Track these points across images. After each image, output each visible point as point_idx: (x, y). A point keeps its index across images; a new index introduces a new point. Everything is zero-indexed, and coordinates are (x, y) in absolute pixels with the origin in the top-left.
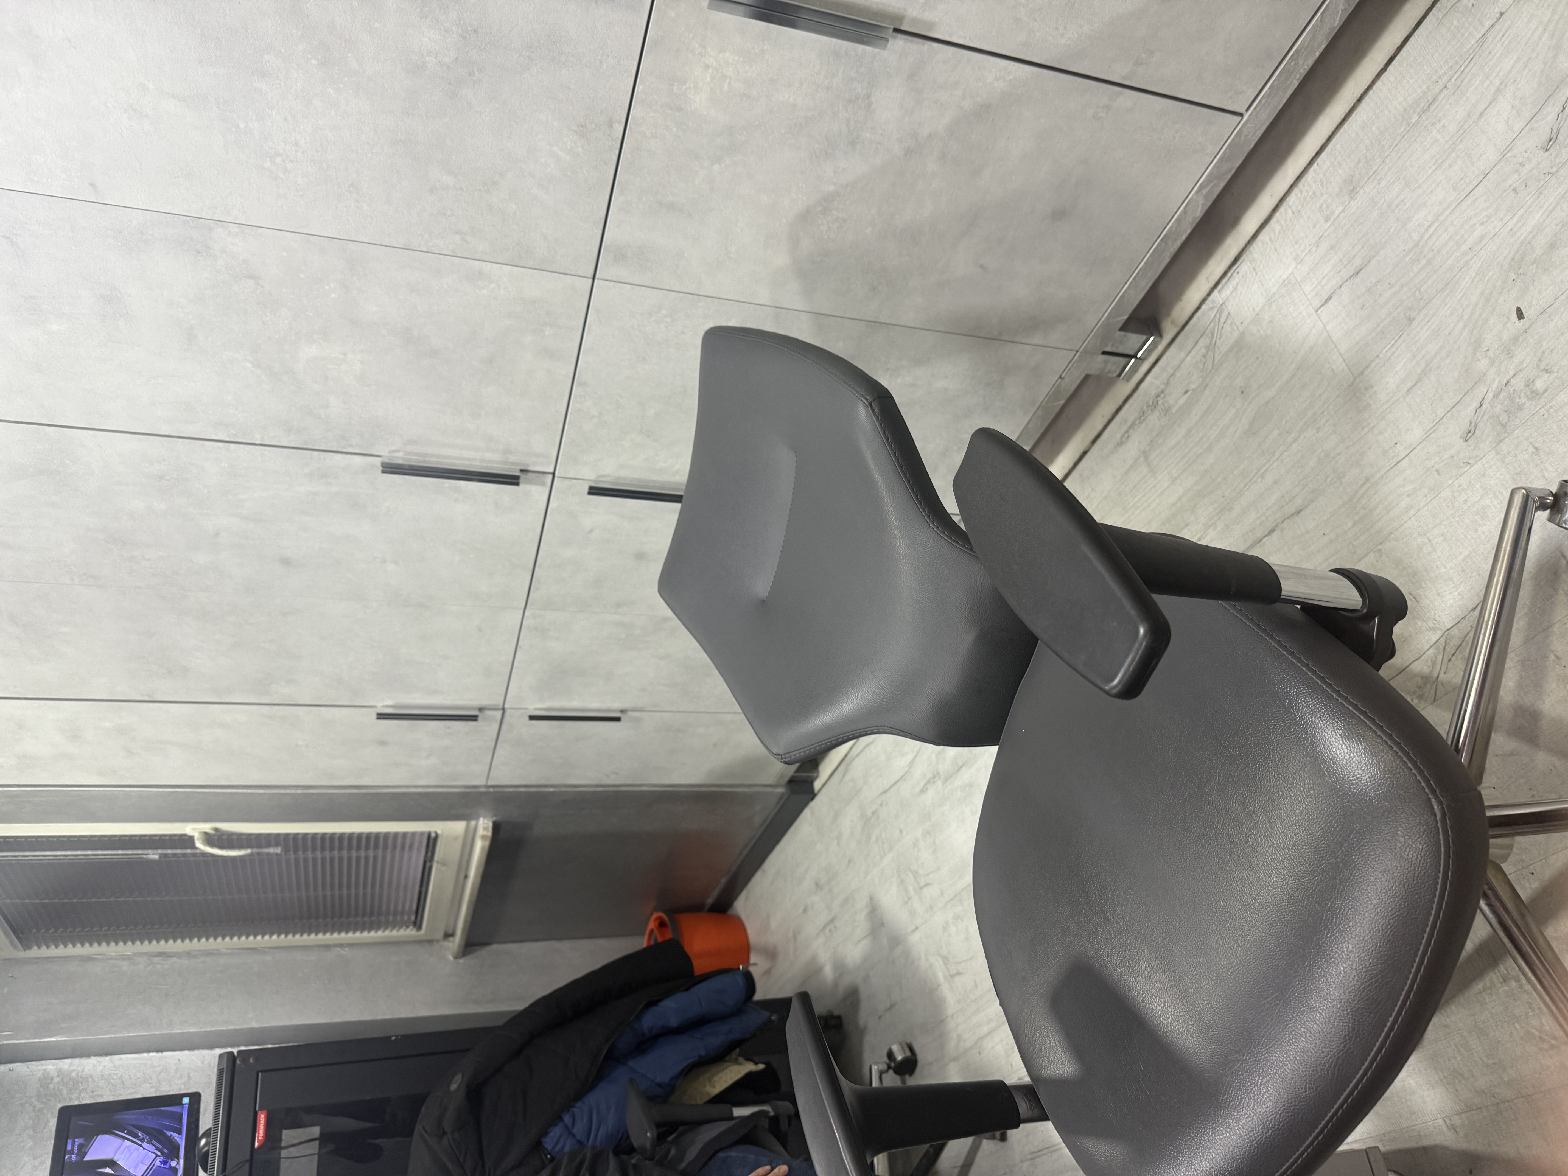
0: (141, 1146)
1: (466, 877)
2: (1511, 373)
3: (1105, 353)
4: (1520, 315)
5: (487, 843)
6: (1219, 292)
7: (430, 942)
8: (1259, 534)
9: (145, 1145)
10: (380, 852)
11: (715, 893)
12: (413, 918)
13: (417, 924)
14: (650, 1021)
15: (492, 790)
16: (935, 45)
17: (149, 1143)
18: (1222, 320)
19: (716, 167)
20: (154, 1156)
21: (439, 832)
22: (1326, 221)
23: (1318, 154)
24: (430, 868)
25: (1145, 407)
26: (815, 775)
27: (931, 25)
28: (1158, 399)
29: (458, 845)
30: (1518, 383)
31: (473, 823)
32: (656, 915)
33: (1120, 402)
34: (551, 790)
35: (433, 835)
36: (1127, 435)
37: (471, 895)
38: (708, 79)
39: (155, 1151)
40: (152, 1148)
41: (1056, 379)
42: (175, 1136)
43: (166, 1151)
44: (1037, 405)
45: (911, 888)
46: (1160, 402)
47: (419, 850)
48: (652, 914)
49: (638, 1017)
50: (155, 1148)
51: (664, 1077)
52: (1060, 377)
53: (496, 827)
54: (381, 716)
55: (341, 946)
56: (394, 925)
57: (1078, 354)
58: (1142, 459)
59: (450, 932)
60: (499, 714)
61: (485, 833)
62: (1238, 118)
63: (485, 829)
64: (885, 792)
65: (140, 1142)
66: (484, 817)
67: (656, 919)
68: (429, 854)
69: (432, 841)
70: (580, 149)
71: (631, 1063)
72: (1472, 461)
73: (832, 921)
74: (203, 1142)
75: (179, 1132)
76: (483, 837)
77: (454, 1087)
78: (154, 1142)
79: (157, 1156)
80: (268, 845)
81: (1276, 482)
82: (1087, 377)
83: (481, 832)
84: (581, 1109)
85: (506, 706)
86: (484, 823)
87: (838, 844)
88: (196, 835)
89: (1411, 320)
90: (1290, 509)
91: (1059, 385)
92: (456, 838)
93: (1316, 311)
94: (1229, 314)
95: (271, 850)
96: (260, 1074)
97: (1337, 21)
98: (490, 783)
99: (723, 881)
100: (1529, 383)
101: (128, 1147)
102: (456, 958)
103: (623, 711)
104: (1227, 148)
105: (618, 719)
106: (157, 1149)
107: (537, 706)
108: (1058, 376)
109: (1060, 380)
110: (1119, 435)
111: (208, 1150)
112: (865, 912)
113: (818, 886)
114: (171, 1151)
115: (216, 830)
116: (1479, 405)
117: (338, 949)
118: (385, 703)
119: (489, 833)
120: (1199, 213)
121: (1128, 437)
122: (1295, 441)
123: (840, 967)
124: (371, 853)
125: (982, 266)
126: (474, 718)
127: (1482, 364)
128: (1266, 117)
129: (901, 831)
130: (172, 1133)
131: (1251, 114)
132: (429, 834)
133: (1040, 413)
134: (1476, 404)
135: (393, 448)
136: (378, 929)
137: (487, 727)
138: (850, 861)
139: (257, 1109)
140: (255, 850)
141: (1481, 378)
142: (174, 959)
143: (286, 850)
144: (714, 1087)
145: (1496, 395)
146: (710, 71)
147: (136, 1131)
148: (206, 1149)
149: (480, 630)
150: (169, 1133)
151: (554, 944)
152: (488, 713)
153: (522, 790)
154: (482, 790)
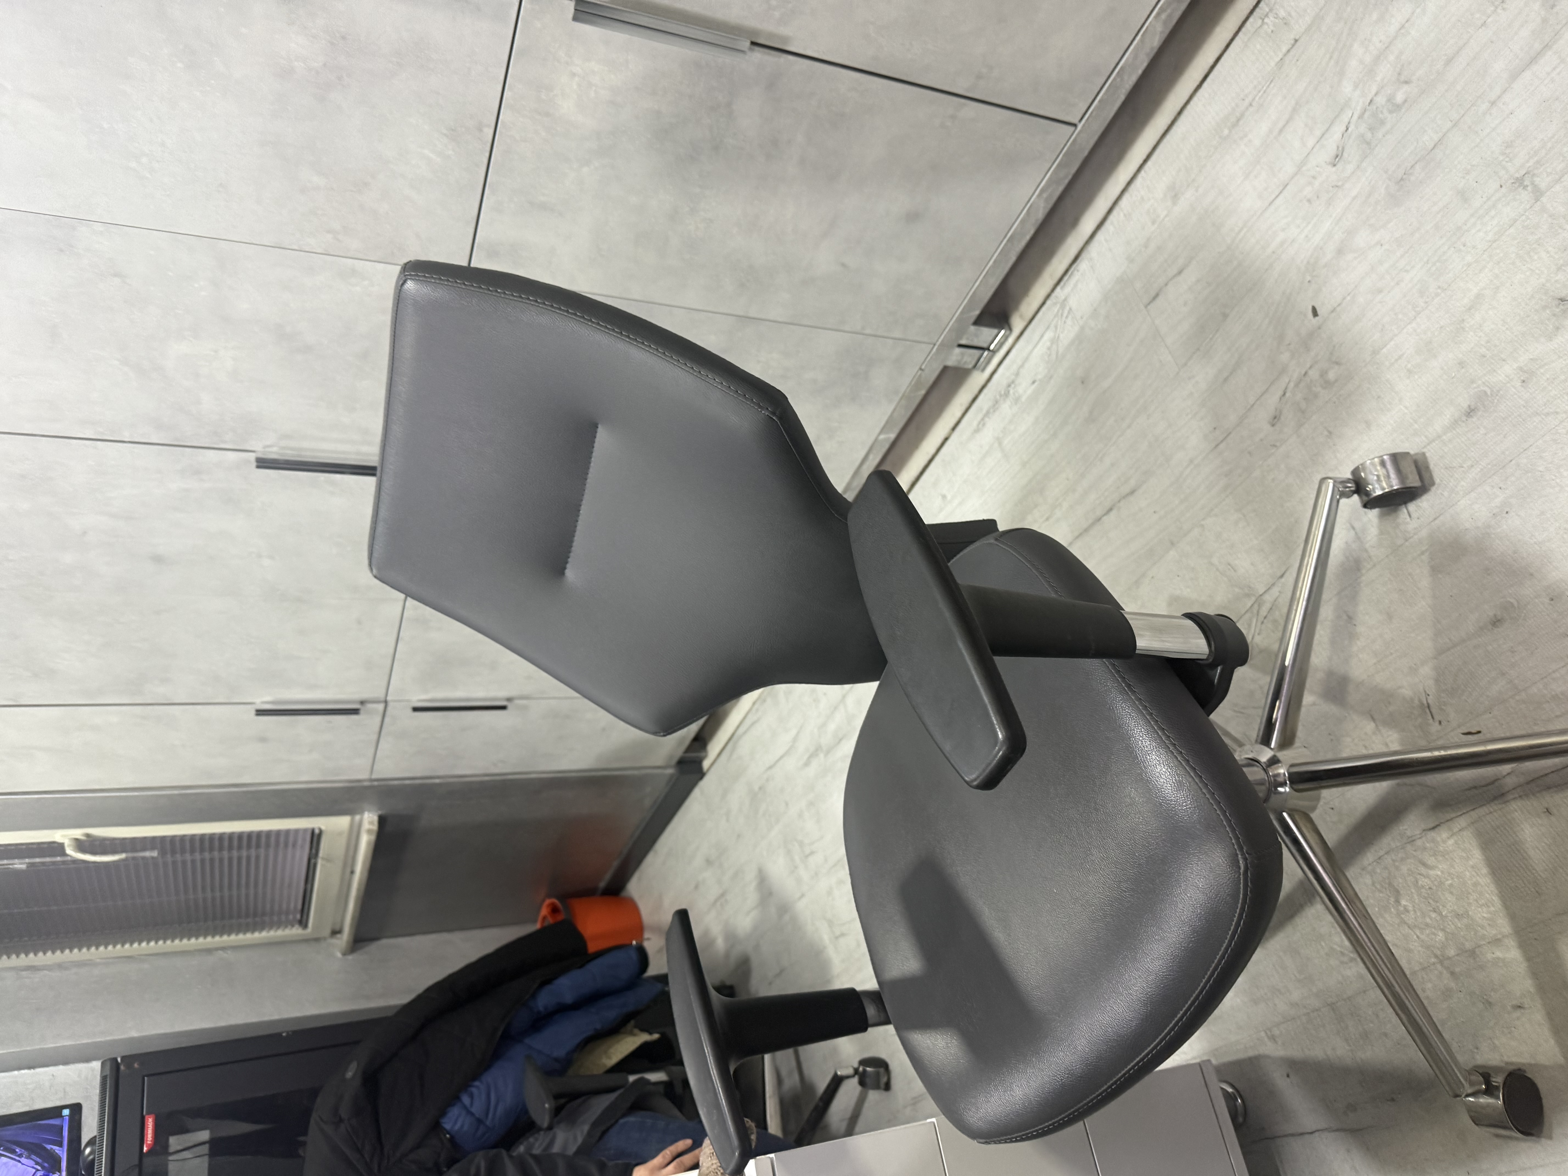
0: (19, 1161)
1: (352, 872)
2: (1308, 366)
3: (960, 346)
4: (1315, 313)
5: (373, 837)
6: (1062, 288)
7: (317, 940)
9: (23, 1160)
10: (262, 851)
11: (608, 877)
12: (298, 916)
13: (303, 923)
15: (376, 783)
16: (791, 58)
17: (28, 1157)
18: (1065, 315)
20: (34, 1170)
21: (323, 828)
22: (1154, 223)
23: (1145, 161)
24: (315, 865)
25: (998, 397)
26: (703, 754)
28: (1009, 389)
29: (343, 841)
30: (1314, 374)
31: (357, 817)
32: (548, 901)
33: (976, 391)
34: (437, 781)
35: (317, 831)
36: (982, 423)
37: (358, 890)
39: (35, 1166)
40: (32, 1163)
41: (917, 370)
42: (56, 1148)
43: (46, 1165)
44: (900, 395)
45: (797, 858)
46: (1011, 392)
47: (302, 847)
48: (544, 901)
50: (34, 1163)
52: (921, 368)
53: (382, 820)
54: (260, 712)
55: (223, 949)
56: (279, 925)
57: (936, 347)
58: (996, 445)
59: (337, 928)
60: (381, 707)
61: (371, 827)
62: (1072, 129)
63: (371, 823)
64: (771, 767)
65: (17, 1158)
66: (369, 811)
67: (549, 905)
68: (314, 851)
69: (315, 837)
70: (450, 152)
72: (1278, 444)
73: (722, 895)
74: (88, 1151)
75: (60, 1144)
76: (369, 831)
78: (33, 1157)
79: (38, 1170)
80: (144, 849)
81: (1113, 465)
82: (945, 369)
83: (366, 826)
85: (389, 698)
86: (369, 817)
87: (728, 820)
88: (67, 842)
89: (1225, 316)
90: (1126, 489)
91: (920, 376)
92: (340, 834)
93: (1146, 307)
94: (1070, 309)
95: (147, 854)
96: (146, 1078)
97: (1156, 42)
98: (374, 776)
99: (615, 864)
100: (1323, 374)
102: (344, 954)
103: (507, 699)
104: (1064, 156)
105: (503, 708)
106: (37, 1163)
107: (420, 698)
108: (918, 367)
109: (920, 371)
110: (975, 423)
111: (93, 1160)
112: (754, 883)
113: (709, 862)
114: (53, 1164)
115: (88, 835)
116: (1283, 393)
117: (220, 952)
118: (265, 698)
119: (375, 827)
121: (984, 425)
123: (731, 938)
124: (253, 852)
125: (843, 265)
126: (355, 712)
127: (1285, 357)
128: (1097, 129)
129: (787, 804)
130: (51, 1146)
131: (1084, 125)
132: (313, 831)
133: (902, 401)
134: (1280, 393)
135: (268, 443)
136: (262, 929)
137: (370, 720)
138: (739, 836)
139: (144, 1113)
140: (130, 855)
141: (1284, 370)
142: (46, 972)
143: (163, 853)
144: (608, 1059)
145: (1297, 385)
146: (577, 79)
147: (14, 1147)
148: (91, 1157)
149: (359, 622)
150: (49, 1147)
151: (445, 936)
152: (370, 706)
153: (407, 782)
154: (366, 784)
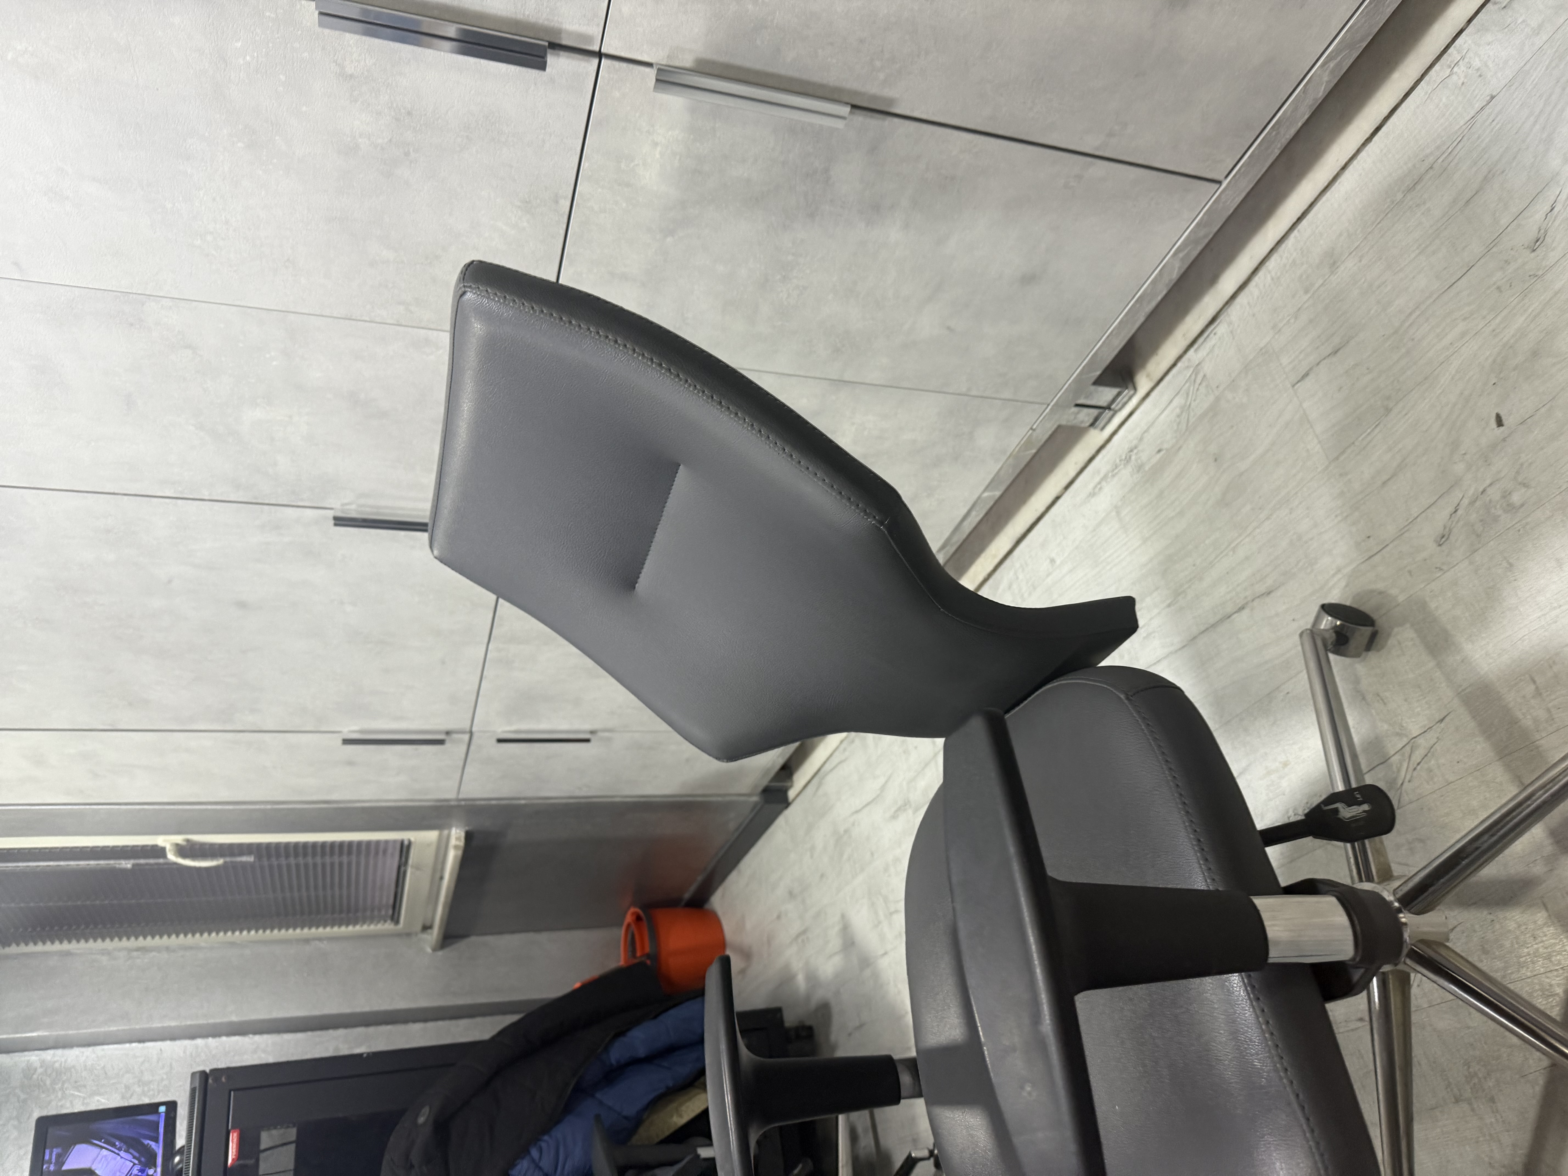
0: (118, 1154)
1: (442, 878)
2: (1488, 482)
3: (1077, 405)
4: (1499, 422)
5: (460, 853)
6: (1196, 350)
7: (408, 935)
8: (1229, 609)
9: (122, 1153)
10: (354, 858)
11: (693, 888)
12: (390, 912)
13: (395, 918)
14: (617, 1053)
15: (463, 803)
16: (896, 120)
17: (127, 1151)
18: (1198, 381)
19: (669, 240)
20: (132, 1164)
21: (412, 839)
22: (1306, 292)
23: (1300, 219)
24: (405, 873)
25: (1118, 461)
26: (789, 784)
27: (891, 101)
28: (1131, 453)
29: (432, 850)
30: (1494, 494)
31: (446, 832)
32: (633, 910)
33: (1093, 451)
34: (523, 802)
35: (406, 843)
36: (1099, 486)
37: (447, 897)
38: (658, 156)
39: (133, 1160)
40: (129, 1157)
41: (1027, 430)
42: (153, 1144)
43: (143, 1159)
44: (1008, 454)
45: (881, 913)
46: (1133, 458)
47: (393, 855)
48: (629, 908)
49: (606, 1049)
50: (132, 1157)
51: (631, 1110)
52: (1031, 429)
53: (469, 836)
54: (347, 742)
55: (320, 939)
56: (372, 920)
57: (1050, 407)
58: (1114, 513)
59: (428, 924)
60: (466, 737)
61: (458, 843)
62: (1216, 186)
63: (458, 839)
64: (857, 812)
65: (117, 1151)
66: (457, 827)
67: (633, 914)
68: (403, 859)
69: (404, 849)
70: (525, 224)
71: (598, 1095)
72: (1445, 568)
73: (804, 932)
74: (177, 1159)
75: (156, 1140)
76: (456, 847)
77: (421, 1120)
78: (131, 1151)
79: (134, 1164)
80: (241, 854)
81: (1247, 558)
82: (1059, 427)
83: (453, 842)
84: (547, 1142)
85: (474, 729)
86: (456, 833)
87: (812, 857)
88: (168, 847)
89: (1388, 410)
90: (1261, 588)
91: (1031, 435)
92: (429, 845)
93: (1293, 386)
94: (1205, 376)
95: (244, 859)
96: (232, 1093)
97: (1321, 92)
98: (461, 796)
99: (700, 878)
100: (1506, 495)
101: (106, 1156)
102: (435, 950)
103: (592, 732)
104: (1204, 214)
105: (587, 741)
106: (134, 1157)
107: (505, 729)
108: (1029, 427)
109: (1031, 431)
110: (1091, 486)
111: (182, 1168)
112: (837, 928)
113: (791, 895)
114: (149, 1159)
115: (188, 841)
116: (1454, 510)
117: (317, 942)
118: (352, 728)
119: (462, 843)
120: (1175, 275)
121: (1101, 489)
122: (1268, 518)
123: (812, 978)
124: (345, 859)
125: (949, 328)
126: (441, 742)
127: (1460, 468)
128: (1246, 185)
129: (872, 854)
130: (149, 1142)
131: (1230, 182)
132: (402, 842)
133: (1011, 460)
134: (1451, 509)
135: (346, 501)
136: (355, 923)
137: (455, 750)
138: (822, 876)
139: (230, 1128)
140: (228, 859)
141: (1456, 483)
142: (154, 954)
143: (259, 857)
144: (681, 1116)
145: (1472, 503)
146: (659, 149)
147: (113, 1140)
148: (180, 1166)
149: (443, 662)
150: (146, 1142)
151: (531, 936)
152: (455, 736)
153: (494, 802)
154: (453, 803)
